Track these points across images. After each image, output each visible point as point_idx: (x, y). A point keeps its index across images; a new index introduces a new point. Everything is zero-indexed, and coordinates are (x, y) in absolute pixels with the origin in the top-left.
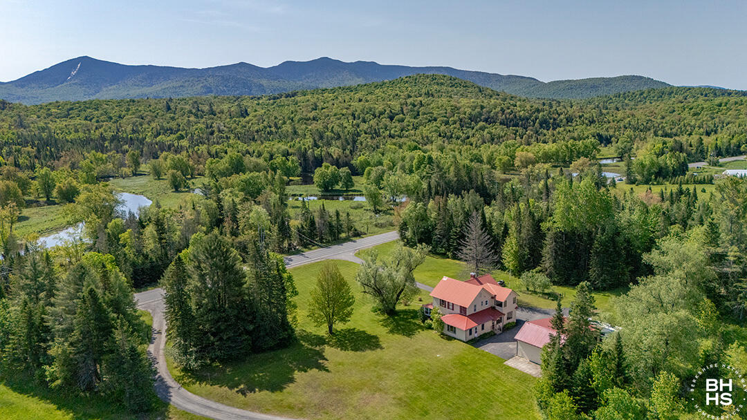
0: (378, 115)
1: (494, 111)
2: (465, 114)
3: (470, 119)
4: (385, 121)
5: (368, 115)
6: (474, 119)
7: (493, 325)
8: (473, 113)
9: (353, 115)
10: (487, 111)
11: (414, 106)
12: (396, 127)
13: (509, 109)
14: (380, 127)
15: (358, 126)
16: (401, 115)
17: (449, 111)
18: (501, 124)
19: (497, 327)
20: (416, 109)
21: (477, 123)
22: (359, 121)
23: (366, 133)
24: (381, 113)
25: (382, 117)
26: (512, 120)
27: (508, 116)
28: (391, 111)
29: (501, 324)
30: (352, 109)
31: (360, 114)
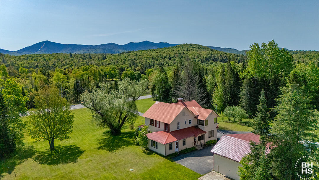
0: (164, 58)
1: (217, 56)
2: (203, 57)
3: (206, 59)
4: (167, 60)
5: (159, 58)
6: (208, 59)
7: (195, 142)
8: (207, 57)
9: (153, 58)
10: (214, 56)
11: (180, 54)
12: (171, 63)
13: (223, 55)
14: (164, 62)
15: (154, 62)
16: (174, 58)
17: (196, 56)
18: (220, 61)
19: (199, 143)
20: (181, 55)
21: (209, 61)
22: (155, 60)
23: (157, 65)
24: (165, 57)
25: (165, 58)
26: (225, 60)
27: (223, 58)
28: (170, 56)
29: (203, 142)
30: (152, 55)
31: (155, 57)
